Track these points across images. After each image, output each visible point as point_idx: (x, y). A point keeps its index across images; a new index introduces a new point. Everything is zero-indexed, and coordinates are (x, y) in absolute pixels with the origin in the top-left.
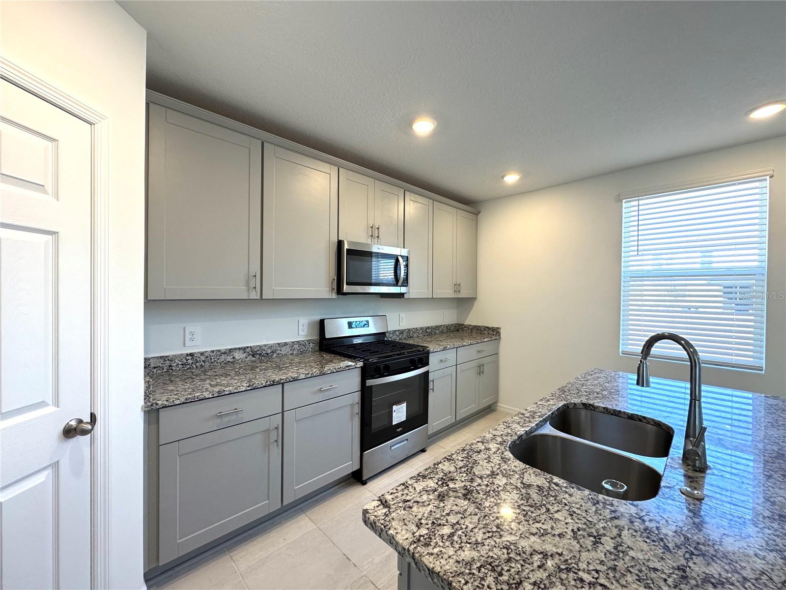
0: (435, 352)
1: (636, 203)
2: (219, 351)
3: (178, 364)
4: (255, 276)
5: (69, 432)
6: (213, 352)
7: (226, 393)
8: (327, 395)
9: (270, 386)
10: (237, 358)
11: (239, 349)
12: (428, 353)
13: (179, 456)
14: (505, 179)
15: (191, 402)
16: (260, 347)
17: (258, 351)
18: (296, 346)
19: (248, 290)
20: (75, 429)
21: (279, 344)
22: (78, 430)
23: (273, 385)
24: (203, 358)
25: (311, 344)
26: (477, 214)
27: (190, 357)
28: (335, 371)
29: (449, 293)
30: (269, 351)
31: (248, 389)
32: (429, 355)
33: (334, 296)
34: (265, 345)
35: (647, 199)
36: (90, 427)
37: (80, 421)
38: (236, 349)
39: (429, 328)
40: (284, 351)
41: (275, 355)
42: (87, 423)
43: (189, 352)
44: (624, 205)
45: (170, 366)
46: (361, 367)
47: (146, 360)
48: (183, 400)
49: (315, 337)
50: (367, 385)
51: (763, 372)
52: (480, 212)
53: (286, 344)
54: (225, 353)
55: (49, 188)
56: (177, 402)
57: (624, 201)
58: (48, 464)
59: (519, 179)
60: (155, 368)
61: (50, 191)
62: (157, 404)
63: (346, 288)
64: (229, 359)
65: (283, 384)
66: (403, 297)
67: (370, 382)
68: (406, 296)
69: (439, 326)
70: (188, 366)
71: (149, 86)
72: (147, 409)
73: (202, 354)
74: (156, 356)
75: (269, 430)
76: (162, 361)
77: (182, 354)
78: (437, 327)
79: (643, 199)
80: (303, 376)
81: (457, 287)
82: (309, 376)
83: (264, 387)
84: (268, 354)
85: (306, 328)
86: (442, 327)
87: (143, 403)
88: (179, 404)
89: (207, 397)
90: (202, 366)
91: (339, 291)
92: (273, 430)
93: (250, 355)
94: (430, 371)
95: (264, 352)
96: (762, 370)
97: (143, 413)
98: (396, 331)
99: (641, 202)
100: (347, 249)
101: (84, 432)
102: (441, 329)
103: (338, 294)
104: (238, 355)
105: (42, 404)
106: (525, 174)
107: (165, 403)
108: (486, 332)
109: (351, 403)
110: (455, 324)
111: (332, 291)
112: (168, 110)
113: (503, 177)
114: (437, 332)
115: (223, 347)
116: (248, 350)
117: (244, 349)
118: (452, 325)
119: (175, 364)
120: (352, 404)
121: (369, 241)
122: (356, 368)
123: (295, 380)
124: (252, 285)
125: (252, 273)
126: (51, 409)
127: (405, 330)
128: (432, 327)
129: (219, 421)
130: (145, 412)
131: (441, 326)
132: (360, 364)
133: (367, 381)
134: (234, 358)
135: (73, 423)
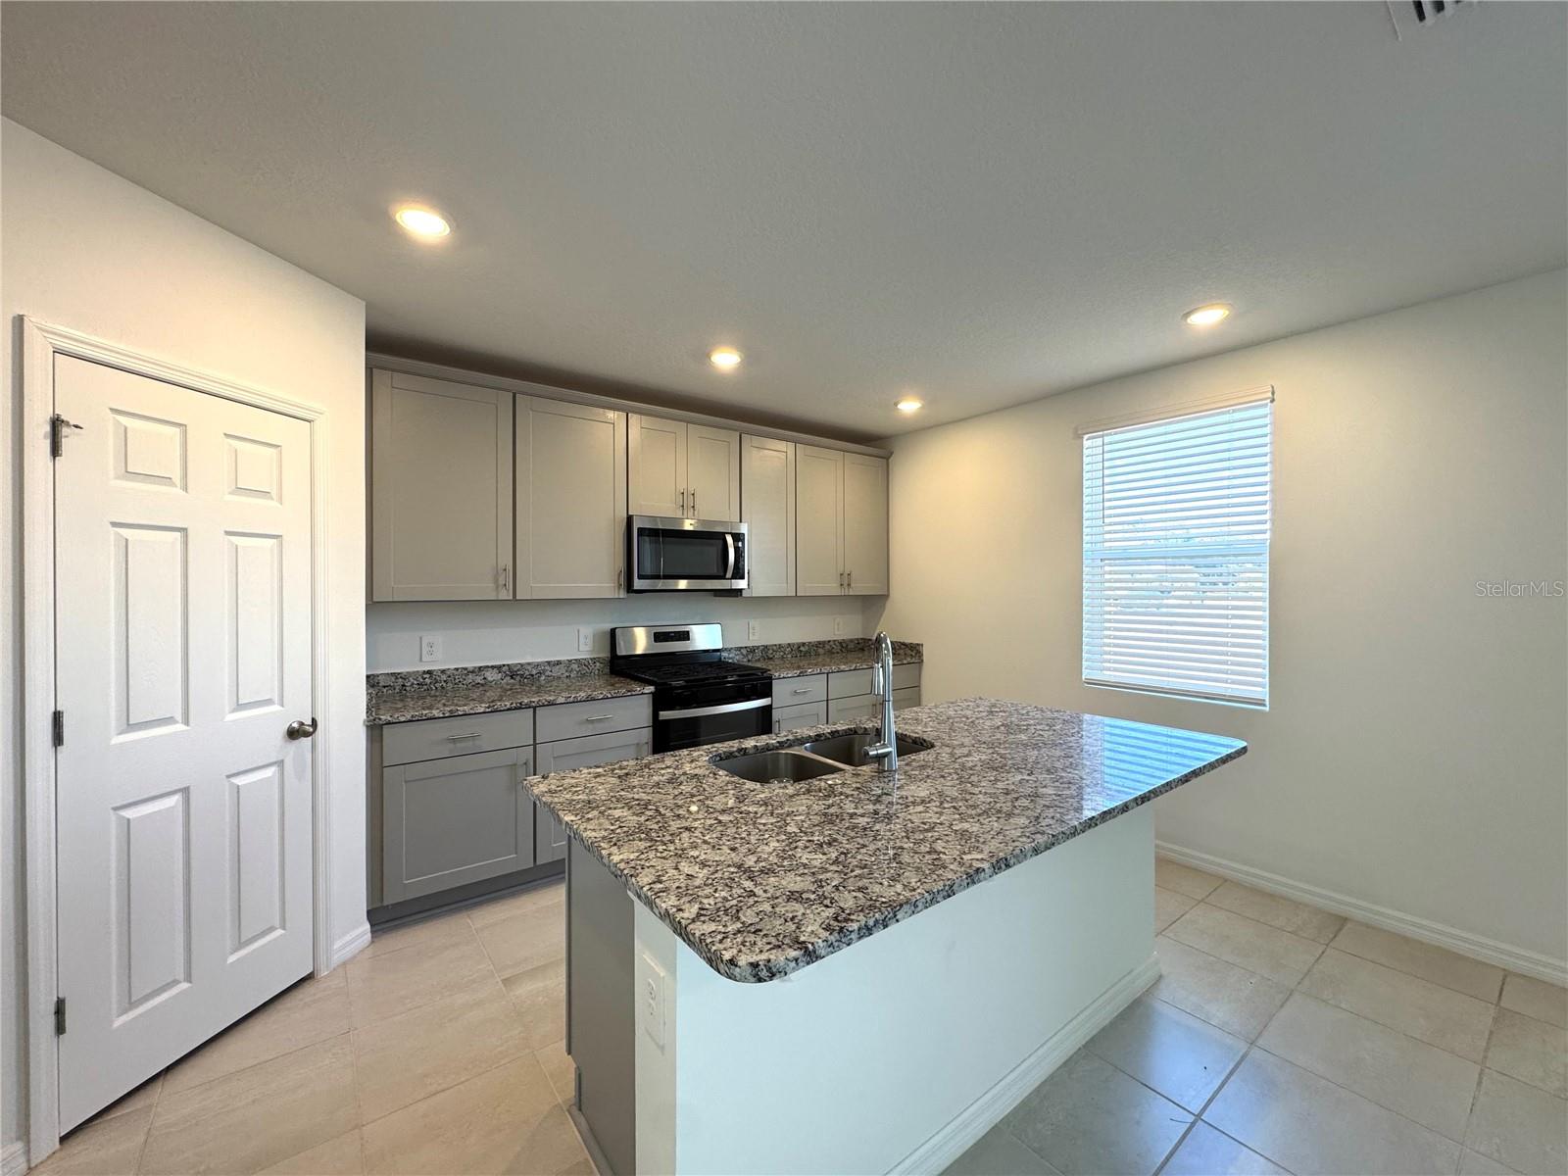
0: (784, 678)
1: (1099, 441)
2: (466, 669)
3: (413, 684)
4: (505, 570)
5: (293, 734)
6: (457, 669)
7: (460, 713)
8: (599, 728)
9: (516, 709)
10: (490, 679)
11: (493, 667)
12: (770, 678)
13: (406, 782)
14: (899, 406)
15: (418, 720)
16: (522, 665)
17: (518, 670)
18: (575, 666)
19: (497, 587)
20: (298, 731)
21: (549, 663)
22: (300, 732)
23: (520, 708)
24: (444, 677)
25: (598, 664)
26: (887, 457)
27: (427, 676)
28: (609, 696)
29: (833, 588)
30: (534, 672)
31: (488, 710)
32: (771, 683)
33: (622, 594)
34: (529, 664)
35: (1116, 434)
36: (311, 730)
37: (302, 724)
38: (488, 667)
39: (804, 644)
40: (557, 671)
41: (543, 678)
42: (308, 725)
43: (426, 669)
44: (1086, 443)
45: (403, 685)
46: (651, 693)
47: (368, 677)
48: (409, 717)
49: (605, 654)
50: (661, 718)
51: (1267, 709)
52: (892, 453)
53: (559, 663)
54: (473, 672)
55: (274, 494)
56: (402, 719)
57: (1086, 437)
58: (274, 760)
59: (921, 408)
60: (384, 687)
61: (274, 497)
62: (380, 719)
63: (638, 584)
64: (479, 680)
65: (535, 708)
66: (741, 595)
67: (665, 715)
68: (744, 594)
69: (824, 643)
70: (425, 687)
71: (368, 347)
72: (369, 724)
73: (443, 671)
74: (386, 672)
75: (515, 765)
76: (393, 679)
77: (418, 672)
78: (820, 644)
79: (1110, 434)
80: (562, 700)
81: (845, 579)
82: (571, 699)
83: (508, 710)
84: (532, 675)
85: (590, 641)
86: (831, 643)
87: (365, 717)
88: (404, 722)
89: (437, 716)
90: (442, 687)
91: (630, 588)
92: (522, 766)
93: (507, 675)
94: (774, 706)
95: (527, 673)
96: (1264, 705)
97: (365, 728)
98: (742, 648)
99: (1107, 439)
100: (639, 529)
101: (307, 734)
102: (827, 647)
103: (628, 592)
104: (491, 676)
105: (269, 702)
106: (929, 401)
107: (390, 719)
108: (902, 652)
109: (636, 742)
110: (857, 639)
111: (619, 588)
112: (395, 374)
113: (896, 404)
114: (821, 651)
115: (470, 665)
116: (504, 669)
117: (499, 668)
118: (851, 641)
119: (409, 684)
120: (638, 744)
121: (679, 515)
122: (643, 694)
123: (551, 704)
124: (501, 581)
125: (501, 566)
126: (276, 708)
127: (758, 647)
128: (810, 643)
129: (451, 746)
130: (367, 726)
131: (829, 641)
132: (652, 689)
133: (661, 713)
134: (485, 678)
135: (295, 725)
